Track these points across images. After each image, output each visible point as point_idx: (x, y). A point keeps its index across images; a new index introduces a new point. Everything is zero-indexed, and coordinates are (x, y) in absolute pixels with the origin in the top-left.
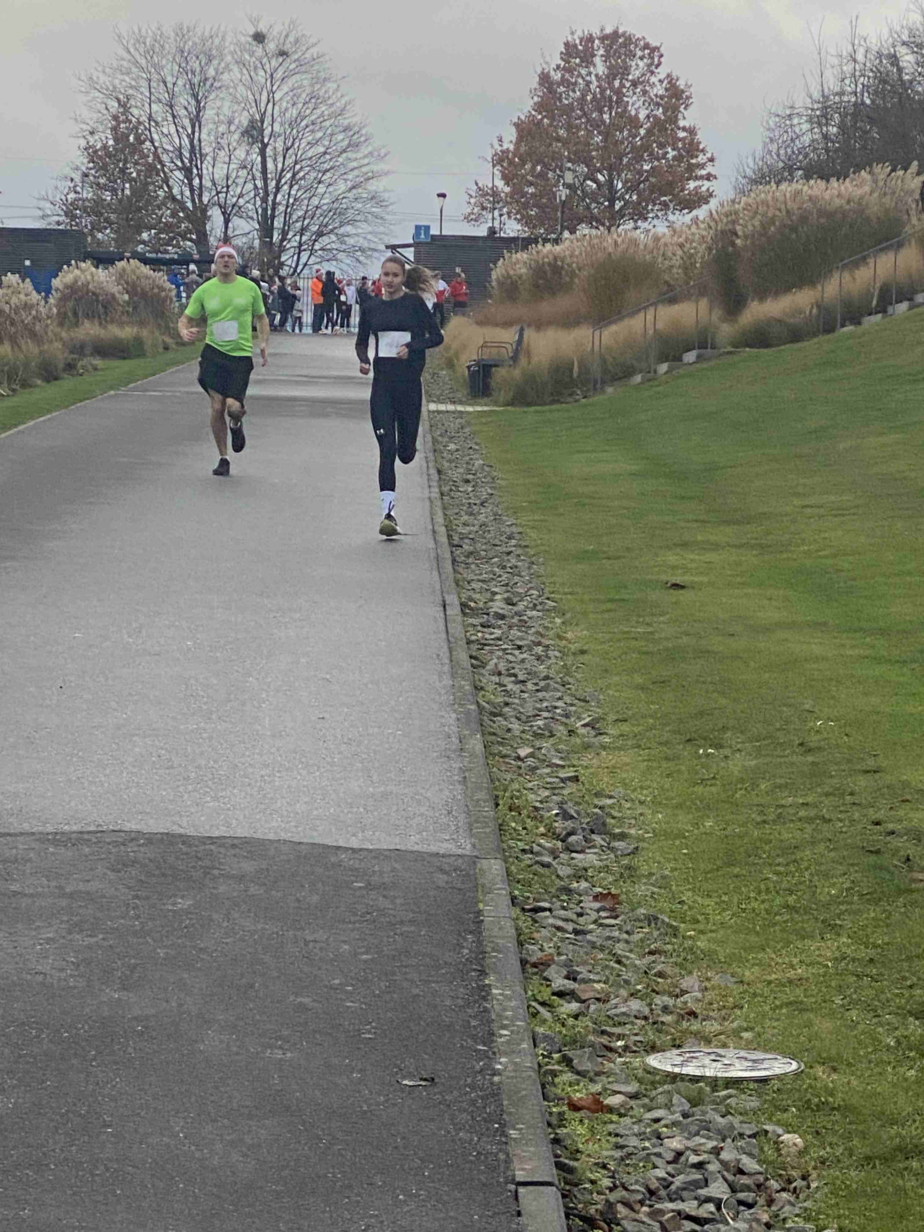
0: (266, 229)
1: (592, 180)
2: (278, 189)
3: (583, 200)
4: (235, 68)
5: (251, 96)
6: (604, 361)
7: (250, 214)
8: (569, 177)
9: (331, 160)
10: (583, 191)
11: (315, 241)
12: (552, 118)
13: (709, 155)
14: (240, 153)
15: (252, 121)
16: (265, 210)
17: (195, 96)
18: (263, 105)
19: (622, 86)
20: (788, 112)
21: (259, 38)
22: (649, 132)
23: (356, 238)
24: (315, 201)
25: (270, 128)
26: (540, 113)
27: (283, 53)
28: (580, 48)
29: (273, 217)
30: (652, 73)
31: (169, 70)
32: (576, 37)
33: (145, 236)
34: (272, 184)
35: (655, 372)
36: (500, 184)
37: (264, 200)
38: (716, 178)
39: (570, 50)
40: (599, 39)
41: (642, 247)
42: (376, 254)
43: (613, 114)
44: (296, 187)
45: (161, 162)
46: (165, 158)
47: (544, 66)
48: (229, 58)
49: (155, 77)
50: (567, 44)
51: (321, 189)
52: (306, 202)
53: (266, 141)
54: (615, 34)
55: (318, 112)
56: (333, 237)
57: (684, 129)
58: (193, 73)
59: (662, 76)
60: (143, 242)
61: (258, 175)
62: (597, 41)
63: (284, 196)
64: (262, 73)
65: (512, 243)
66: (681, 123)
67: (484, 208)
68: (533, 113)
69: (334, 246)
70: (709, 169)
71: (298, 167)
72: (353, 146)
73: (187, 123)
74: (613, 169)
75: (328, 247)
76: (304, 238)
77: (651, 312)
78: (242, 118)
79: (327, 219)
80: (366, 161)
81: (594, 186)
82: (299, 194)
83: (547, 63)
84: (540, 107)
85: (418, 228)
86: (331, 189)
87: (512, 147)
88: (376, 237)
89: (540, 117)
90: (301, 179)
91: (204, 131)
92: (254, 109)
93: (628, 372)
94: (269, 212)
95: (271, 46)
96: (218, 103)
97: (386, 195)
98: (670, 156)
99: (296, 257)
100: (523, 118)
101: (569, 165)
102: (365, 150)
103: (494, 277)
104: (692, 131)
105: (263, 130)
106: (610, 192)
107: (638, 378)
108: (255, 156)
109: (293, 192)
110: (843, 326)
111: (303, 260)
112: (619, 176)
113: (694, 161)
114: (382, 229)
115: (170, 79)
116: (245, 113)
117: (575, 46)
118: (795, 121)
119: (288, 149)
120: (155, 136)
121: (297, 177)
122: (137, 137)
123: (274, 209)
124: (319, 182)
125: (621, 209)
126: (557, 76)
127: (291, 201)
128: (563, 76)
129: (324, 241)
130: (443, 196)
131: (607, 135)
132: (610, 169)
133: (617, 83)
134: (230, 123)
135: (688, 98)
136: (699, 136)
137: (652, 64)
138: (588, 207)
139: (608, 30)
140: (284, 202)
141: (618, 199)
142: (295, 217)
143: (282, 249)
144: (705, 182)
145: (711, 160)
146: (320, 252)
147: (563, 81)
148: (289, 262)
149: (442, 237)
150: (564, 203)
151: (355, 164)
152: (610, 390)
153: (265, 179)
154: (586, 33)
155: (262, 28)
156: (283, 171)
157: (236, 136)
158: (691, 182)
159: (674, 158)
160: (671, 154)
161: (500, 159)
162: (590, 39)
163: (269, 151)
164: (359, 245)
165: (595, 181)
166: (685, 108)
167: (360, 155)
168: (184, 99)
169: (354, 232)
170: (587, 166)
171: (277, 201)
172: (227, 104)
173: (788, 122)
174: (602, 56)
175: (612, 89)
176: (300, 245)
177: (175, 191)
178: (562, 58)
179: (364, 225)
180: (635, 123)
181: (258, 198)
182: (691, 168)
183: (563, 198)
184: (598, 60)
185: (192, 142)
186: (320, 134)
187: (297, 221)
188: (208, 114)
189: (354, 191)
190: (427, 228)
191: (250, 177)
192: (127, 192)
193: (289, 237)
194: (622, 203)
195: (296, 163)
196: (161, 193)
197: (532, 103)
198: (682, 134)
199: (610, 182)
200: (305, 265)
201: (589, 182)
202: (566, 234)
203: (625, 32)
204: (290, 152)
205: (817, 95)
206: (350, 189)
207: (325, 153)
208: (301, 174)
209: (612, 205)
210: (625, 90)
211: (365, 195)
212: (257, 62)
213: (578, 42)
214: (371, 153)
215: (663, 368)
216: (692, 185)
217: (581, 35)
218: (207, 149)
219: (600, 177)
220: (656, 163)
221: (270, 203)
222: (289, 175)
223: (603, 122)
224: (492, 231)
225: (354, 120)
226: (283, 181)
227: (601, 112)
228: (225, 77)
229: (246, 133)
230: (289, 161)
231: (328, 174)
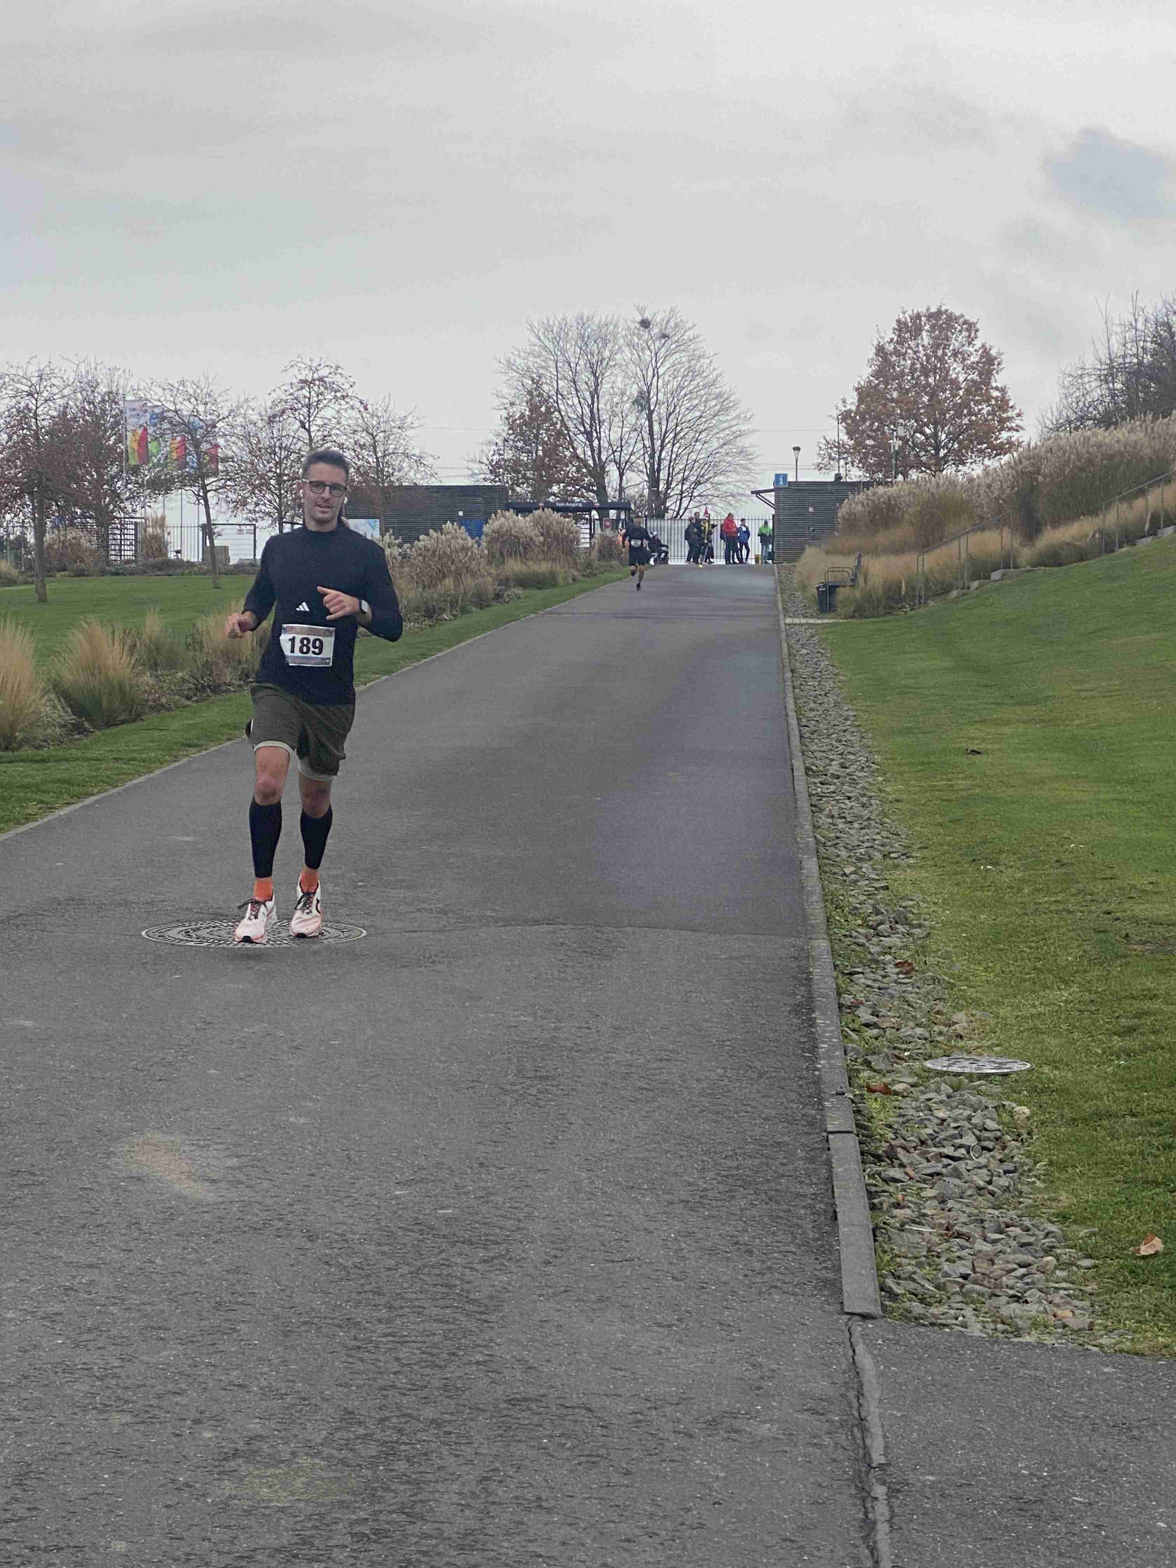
0: (654, 481)
1: (921, 433)
2: (663, 447)
3: (913, 449)
4: (626, 349)
5: (639, 372)
6: (927, 580)
7: (641, 468)
8: (901, 432)
9: (705, 422)
10: (913, 442)
11: (694, 488)
12: (887, 384)
13: (1017, 411)
14: (632, 419)
15: (641, 393)
16: (652, 465)
17: (594, 373)
18: (649, 379)
19: (945, 354)
20: (1080, 373)
21: (645, 324)
22: (968, 391)
23: (728, 486)
24: (693, 456)
25: (655, 398)
26: (877, 379)
27: (664, 336)
28: (910, 324)
29: (659, 470)
30: (970, 343)
31: (572, 351)
32: (907, 315)
33: (555, 489)
34: (658, 443)
35: (968, 588)
36: (844, 437)
37: (652, 457)
38: (1022, 429)
39: (901, 326)
40: (925, 316)
41: (959, 488)
42: (744, 499)
43: (938, 377)
44: (678, 445)
45: (567, 428)
46: (570, 424)
47: (881, 340)
48: (621, 342)
49: (561, 358)
50: (899, 321)
51: (699, 446)
52: (686, 457)
53: (652, 408)
54: (939, 313)
55: (695, 383)
56: (709, 485)
57: (997, 388)
58: (592, 354)
59: (977, 347)
60: (554, 494)
61: (646, 436)
62: (923, 318)
63: (667, 452)
64: (648, 353)
65: (855, 486)
66: (994, 385)
67: (831, 458)
68: (872, 378)
69: (709, 492)
70: (1018, 422)
71: (679, 429)
72: (724, 410)
73: (587, 395)
74: (937, 423)
75: (705, 493)
76: (685, 487)
77: (963, 540)
78: (633, 390)
79: (703, 471)
80: (735, 422)
81: (923, 437)
82: (680, 451)
83: (881, 338)
84: (877, 374)
85: (777, 476)
86: (706, 446)
87: (854, 408)
88: (744, 484)
89: (877, 382)
90: (681, 438)
91: (602, 401)
92: (642, 383)
93: (946, 589)
94: (656, 466)
95: (656, 330)
96: (613, 379)
97: (751, 450)
98: (984, 411)
99: (678, 502)
100: (862, 383)
101: (901, 421)
102: (733, 414)
103: (840, 515)
104: (1003, 390)
105: (649, 399)
106: (936, 442)
107: (954, 594)
108: (643, 421)
109: (675, 449)
110: (1121, 547)
111: (684, 505)
112: (943, 429)
113: (1005, 416)
114: (748, 478)
115: (573, 360)
116: (635, 386)
117: (905, 323)
118: (1086, 380)
119: (670, 414)
120: (562, 407)
121: (678, 437)
122: (548, 409)
123: (659, 465)
124: (696, 441)
125: (945, 455)
126: (891, 348)
127: (674, 456)
128: (895, 348)
129: (701, 488)
130: (797, 449)
131: (933, 395)
132: (936, 424)
133: (940, 353)
134: (623, 394)
135: (999, 364)
136: (1010, 394)
137: (969, 336)
138: (917, 456)
139: (933, 310)
140: (668, 458)
141: (943, 447)
142: (677, 470)
143: (667, 496)
144: (1015, 433)
145: (1019, 415)
146: (698, 498)
147: (896, 352)
148: (673, 507)
149: (797, 483)
150: (897, 453)
151: (726, 425)
152: (931, 603)
153: (652, 439)
154: (915, 312)
155: (648, 315)
156: (666, 432)
157: (628, 405)
158: (1003, 432)
159: (989, 414)
160: (986, 409)
161: (845, 417)
162: (918, 316)
163: (655, 416)
164: (730, 491)
165: (923, 433)
166: (997, 373)
167: (729, 418)
168: (585, 376)
169: (725, 480)
170: (916, 421)
171: (662, 456)
172: (620, 379)
173: (1080, 381)
174: (928, 331)
175: (936, 357)
176: (682, 492)
177: (579, 451)
178: (894, 333)
179: (734, 475)
180: (955, 383)
181: (646, 455)
182: (1002, 421)
183: (897, 448)
184: (924, 333)
185: (592, 411)
186: (696, 402)
187: (678, 473)
188: (605, 387)
189: (725, 447)
190: (785, 476)
191: (640, 438)
192: (540, 453)
193: (672, 486)
194: (946, 451)
195: (677, 425)
196: (567, 453)
197: (870, 371)
198: (995, 394)
199: (935, 435)
200: (686, 509)
201: (918, 435)
202: (900, 478)
203: (947, 311)
204: (672, 416)
205: (1105, 358)
206: (722, 447)
207: (701, 417)
208: (682, 434)
209: (937, 452)
210: (946, 358)
211: (734, 450)
212: (644, 344)
213: (909, 320)
214: (738, 417)
215: (976, 584)
216: (1004, 435)
217: (911, 314)
218: (604, 417)
219: (928, 431)
220: (974, 418)
221: (657, 458)
222: (672, 435)
223: (929, 385)
224: (838, 477)
225: (723, 389)
226: (667, 441)
227: (927, 376)
228: (618, 356)
229: (635, 402)
230: (672, 424)
231: (704, 434)
